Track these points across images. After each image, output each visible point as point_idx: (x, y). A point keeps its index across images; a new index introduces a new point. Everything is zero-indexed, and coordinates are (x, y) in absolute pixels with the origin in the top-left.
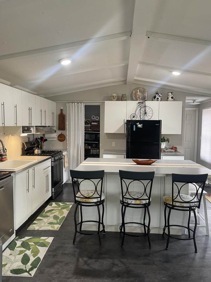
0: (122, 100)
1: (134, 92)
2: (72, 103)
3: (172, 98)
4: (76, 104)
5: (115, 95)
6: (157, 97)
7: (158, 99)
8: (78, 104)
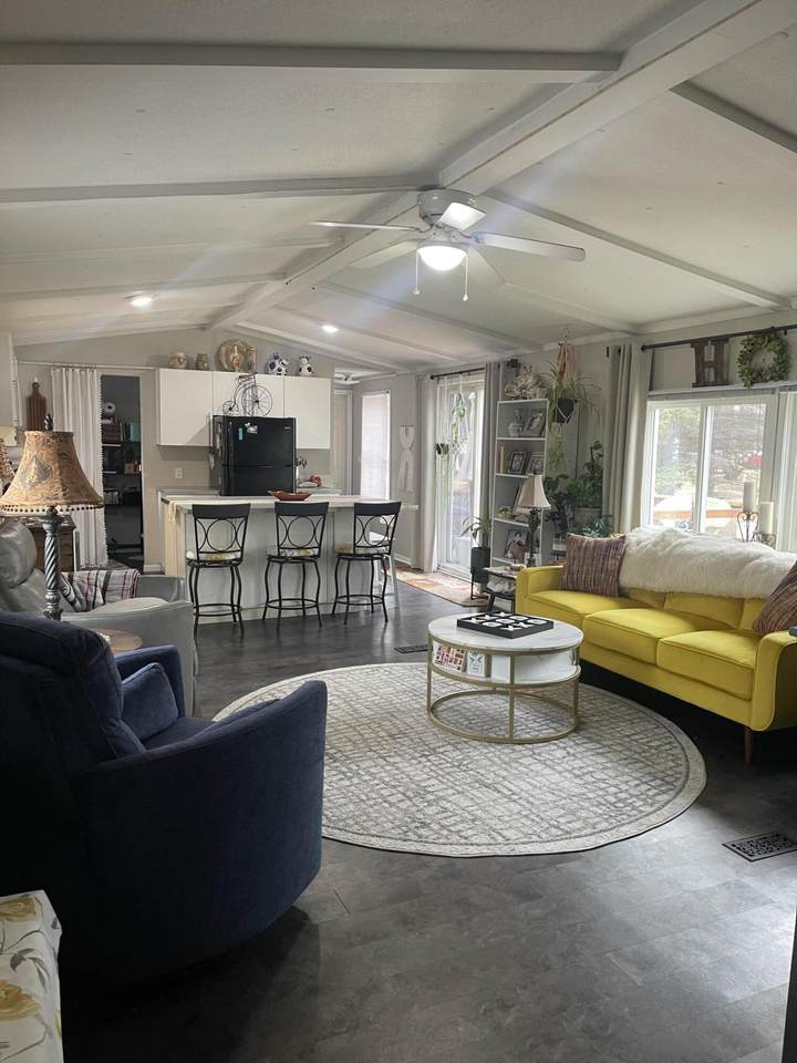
0: (198, 369)
1: (223, 349)
2: (67, 368)
3: (309, 369)
4: (77, 370)
5: (181, 355)
6: (278, 365)
7: (280, 370)
8: (83, 373)
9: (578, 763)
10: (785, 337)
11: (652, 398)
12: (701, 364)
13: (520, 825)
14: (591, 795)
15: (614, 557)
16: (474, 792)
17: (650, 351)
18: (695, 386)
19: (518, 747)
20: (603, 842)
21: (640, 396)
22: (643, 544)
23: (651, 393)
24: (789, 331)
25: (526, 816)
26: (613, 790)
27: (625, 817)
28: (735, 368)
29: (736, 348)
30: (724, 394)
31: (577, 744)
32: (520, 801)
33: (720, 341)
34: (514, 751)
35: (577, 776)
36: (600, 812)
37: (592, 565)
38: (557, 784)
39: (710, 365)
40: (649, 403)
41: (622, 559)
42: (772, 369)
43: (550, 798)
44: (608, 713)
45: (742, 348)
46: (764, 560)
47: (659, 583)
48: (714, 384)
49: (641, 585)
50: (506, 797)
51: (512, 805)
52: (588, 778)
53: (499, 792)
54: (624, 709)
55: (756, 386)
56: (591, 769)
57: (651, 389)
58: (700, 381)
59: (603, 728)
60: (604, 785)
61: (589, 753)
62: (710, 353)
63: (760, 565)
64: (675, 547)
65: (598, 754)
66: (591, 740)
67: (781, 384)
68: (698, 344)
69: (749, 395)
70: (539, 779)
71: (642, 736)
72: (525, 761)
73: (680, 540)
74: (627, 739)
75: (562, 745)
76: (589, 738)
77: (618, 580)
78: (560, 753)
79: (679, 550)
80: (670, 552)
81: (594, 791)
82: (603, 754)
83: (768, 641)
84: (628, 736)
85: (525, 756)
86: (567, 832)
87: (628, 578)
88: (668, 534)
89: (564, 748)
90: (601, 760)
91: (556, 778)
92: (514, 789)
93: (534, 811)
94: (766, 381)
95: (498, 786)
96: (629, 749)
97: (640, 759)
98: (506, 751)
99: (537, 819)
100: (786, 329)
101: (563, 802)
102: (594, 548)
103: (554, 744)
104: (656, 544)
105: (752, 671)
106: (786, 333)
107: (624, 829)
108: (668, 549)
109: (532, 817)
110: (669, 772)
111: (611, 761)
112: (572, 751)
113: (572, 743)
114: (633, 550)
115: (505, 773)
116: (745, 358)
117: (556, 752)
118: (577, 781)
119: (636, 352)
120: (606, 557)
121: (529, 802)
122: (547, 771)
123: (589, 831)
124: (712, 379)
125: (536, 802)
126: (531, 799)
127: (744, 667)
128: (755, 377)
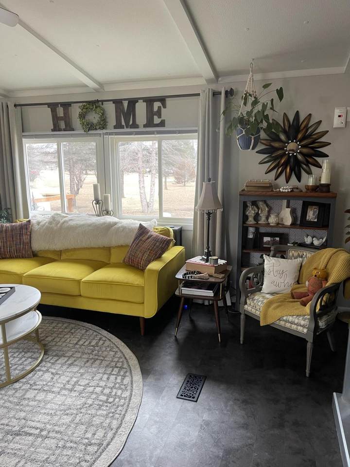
9: (64, 379)
10: (103, 106)
11: (26, 137)
12: (56, 119)
13: (65, 459)
14: (90, 402)
15: (26, 234)
16: (12, 445)
17: (19, 108)
18: (53, 130)
19: (17, 385)
20: (124, 438)
21: (18, 135)
22: (41, 224)
23: (24, 134)
24: (104, 103)
25: (64, 447)
26: (98, 390)
27: (120, 408)
28: (76, 122)
29: (76, 111)
30: (72, 135)
31: (53, 364)
32: (51, 435)
33: (66, 105)
34: (16, 390)
35: (71, 390)
36: (105, 412)
37: (13, 241)
38: (63, 404)
39: (61, 119)
40: (24, 140)
41: (30, 235)
42: (99, 123)
43: (67, 419)
44: (54, 332)
45: (80, 110)
46: (120, 225)
47: (58, 245)
48: (65, 130)
49: (47, 248)
50: (38, 436)
51: (47, 441)
52: (78, 388)
53: (30, 434)
54: (60, 325)
55: (91, 132)
56: (75, 379)
57: (23, 132)
58: (56, 128)
59: (60, 343)
60: (91, 389)
61: (65, 367)
62: (60, 112)
63: (119, 228)
64: (63, 223)
65: (70, 365)
66: (59, 356)
67: (104, 131)
68: (53, 106)
69: (87, 136)
70: (48, 406)
71: (84, 340)
72: (30, 395)
73: (64, 219)
74: (78, 346)
75: (44, 369)
76: (56, 355)
77: (31, 248)
78: (47, 376)
79: (66, 225)
80: (61, 226)
81: (89, 397)
82: (72, 363)
83: (150, 270)
84: (76, 344)
85: (27, 391)
86: (100, 445)
87: (37, 245)
88: (55, 216)
89: (47, 371)
90: (75, 369)
91: (59, 399)
92: (39, 425)
93: (66, 438)
94: (96, 129)
95: (26, 429)
96: (83, 353)
97: (94, 358)
98: (10, 392)
99: (72, 445)
100: (103, 101)
101: (78, 418)
102: (12, 230)
103: (39, 370)
104: (50, 223)
105: (143, 288)
106: (102, 104)
107: (127, 418)
108: (59, 225)
109: (69, 445)
110: (116, 360)
111: (81, 367)
112: (54, 371)
113: (49, 365)
114: (36, 228)
115: (23, 414)
116: (82, 116)
117: (43, 377)
118: (74, 394)
119: (11, 107)
120: (21, 235)
121: (57, 432)
122: (50, 396)
123: (110, 435)
124: (64, 127)
125: (62, 429)
126: (57, 428)
127: (138, 287)
128: (90, 127)
